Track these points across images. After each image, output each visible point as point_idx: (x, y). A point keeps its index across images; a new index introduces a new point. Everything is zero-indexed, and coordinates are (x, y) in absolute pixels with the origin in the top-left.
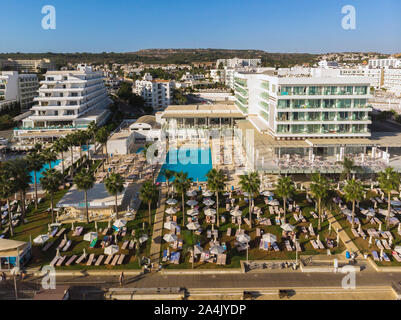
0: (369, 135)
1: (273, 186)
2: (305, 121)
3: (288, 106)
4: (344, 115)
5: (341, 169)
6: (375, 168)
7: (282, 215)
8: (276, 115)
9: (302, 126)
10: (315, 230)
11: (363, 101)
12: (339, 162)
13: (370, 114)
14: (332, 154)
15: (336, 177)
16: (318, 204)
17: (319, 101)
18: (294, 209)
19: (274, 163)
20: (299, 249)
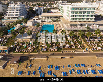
0: (94, 21)
1: (69, 33)
2: (78, 17)
3: (74, 13)
4: (88, 16)
5: (86, 29)
6: (95, 29)
7: (71, 40)
8: (71, 16)
9: (77, 19)
10: (79, 44)
11: (93, 12)
12: (86, 28)
13: (95, 15)
14: (84, 26)
15: (85, 31)
16: (80, 38)
17: (82, 12)
18: (74, 39)
19: (70, 28)
20: (75, 48)
